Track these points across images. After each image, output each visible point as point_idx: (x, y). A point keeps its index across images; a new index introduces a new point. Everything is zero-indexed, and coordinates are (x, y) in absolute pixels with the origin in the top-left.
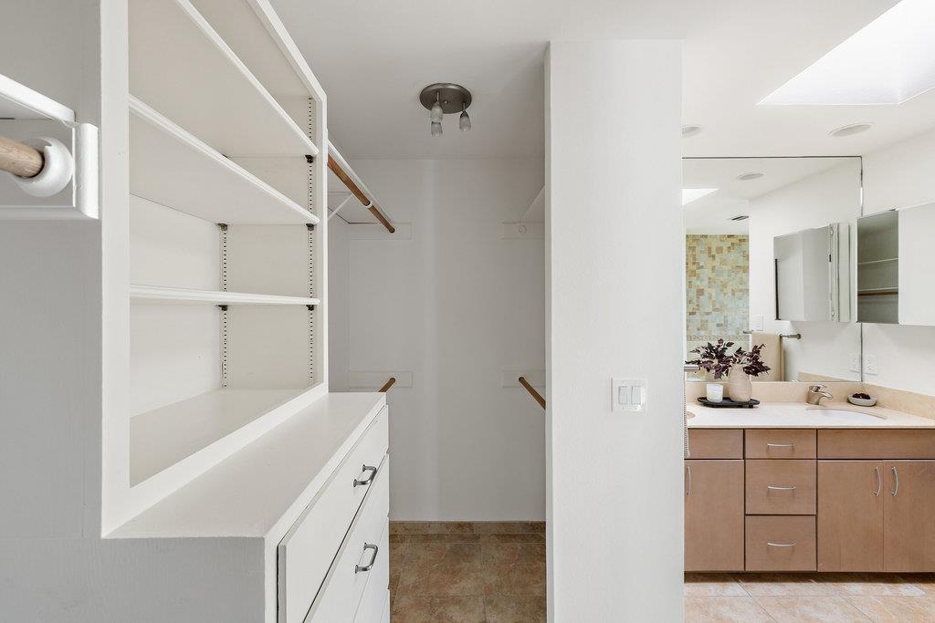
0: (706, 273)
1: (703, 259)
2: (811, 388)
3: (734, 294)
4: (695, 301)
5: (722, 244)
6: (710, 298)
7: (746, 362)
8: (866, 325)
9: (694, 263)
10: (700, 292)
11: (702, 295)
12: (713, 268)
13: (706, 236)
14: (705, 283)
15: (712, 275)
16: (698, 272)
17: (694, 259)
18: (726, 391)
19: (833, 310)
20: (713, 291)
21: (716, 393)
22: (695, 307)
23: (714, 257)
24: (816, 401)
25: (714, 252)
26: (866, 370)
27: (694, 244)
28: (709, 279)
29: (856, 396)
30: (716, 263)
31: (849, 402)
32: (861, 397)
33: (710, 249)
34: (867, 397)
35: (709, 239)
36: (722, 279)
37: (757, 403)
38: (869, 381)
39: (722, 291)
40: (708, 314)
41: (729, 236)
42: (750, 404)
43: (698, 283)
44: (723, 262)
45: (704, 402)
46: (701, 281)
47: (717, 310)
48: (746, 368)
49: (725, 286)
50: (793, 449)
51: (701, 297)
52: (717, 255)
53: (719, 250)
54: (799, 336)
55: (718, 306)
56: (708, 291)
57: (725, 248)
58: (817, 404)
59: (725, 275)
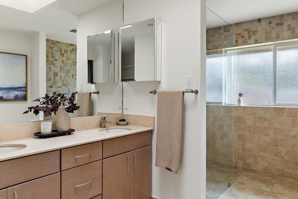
0: (59, 63)
1: (57, 55)
2: (102, 118)
3: (73, 77)
4: (52, 79)
5: (67, 48)
6: (61, 78)
7: (67, 105)
8: (125, 83)
9: (52, 57)
10: (56, 74)
11: (57, 76)
12: (63, 61)
13: (59, 42)
14: (59, 69)
15: (62, 65)
16: (54, 62)
17: (52, 54)
18: (54, 125)
19: (112, 76)
20: (63, 75)
21: (47, 128)
22: (53, 83)
23: (63, 55)
24: (104, 125)
25: (63, 52)
26: (124, 107)
27: (52, 46)
28: (61, 67)
29: (120, 121)
30: (64, 59)
31: (118, 124)
32: (122, 121)
33: (61, 50)
34: (124, 120)
35: (60, 44)
36: (67, 68)
37: (73, 130)
38: (125, 113)
39: (67, 74)
40: (60, 87)
41: (71, 45)
42: (69, 132)
43: (54, 69)
44: (68, 58)
45: (40, 135)
46: (56, 68)
47: (64, 85)
48: (67, 108)
49: (68, 72)
50: (90, 156)
51: (56, 77)
52: (64, 54)
53: (66, 51)
54: (98, 93)
55: (65, 83)
56: (60, 74)
57: (69, 51)
58: (104, 127)
59: (69, 65)
